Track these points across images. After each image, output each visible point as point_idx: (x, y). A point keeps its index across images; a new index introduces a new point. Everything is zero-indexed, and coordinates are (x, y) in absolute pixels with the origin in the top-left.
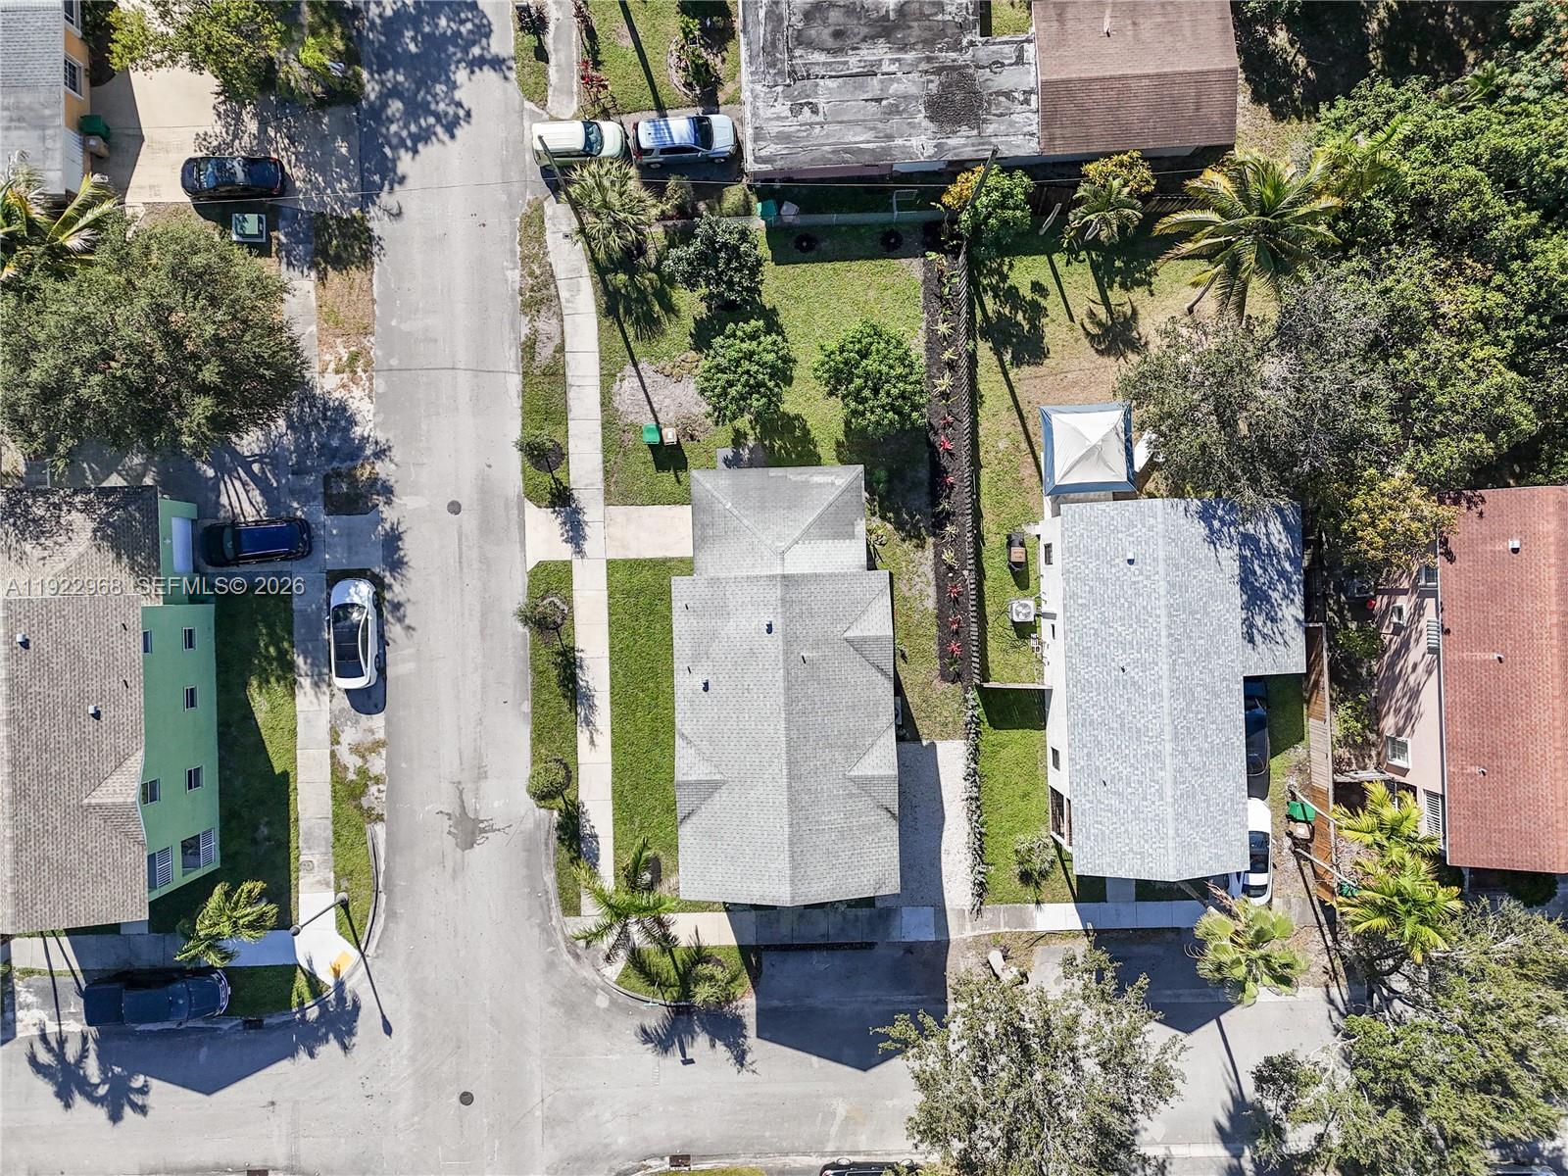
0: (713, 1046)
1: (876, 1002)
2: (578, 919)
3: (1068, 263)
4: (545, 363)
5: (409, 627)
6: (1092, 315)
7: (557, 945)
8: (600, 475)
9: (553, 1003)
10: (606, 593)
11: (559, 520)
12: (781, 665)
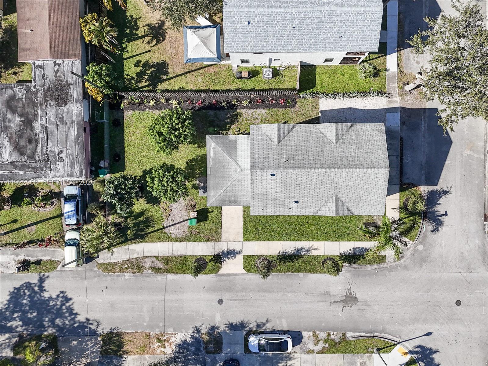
0: (440, 204)
1: (424, 137)
2: (387, 256)
3: (127, 52)
4: (163, 264)
5: (267, 321)
6: (148, 43)
7: (397, 265)
8: (209, 243)
9: (421, 267)
10: (257, 242)
11: (227, 260)
12: (288, 171)
